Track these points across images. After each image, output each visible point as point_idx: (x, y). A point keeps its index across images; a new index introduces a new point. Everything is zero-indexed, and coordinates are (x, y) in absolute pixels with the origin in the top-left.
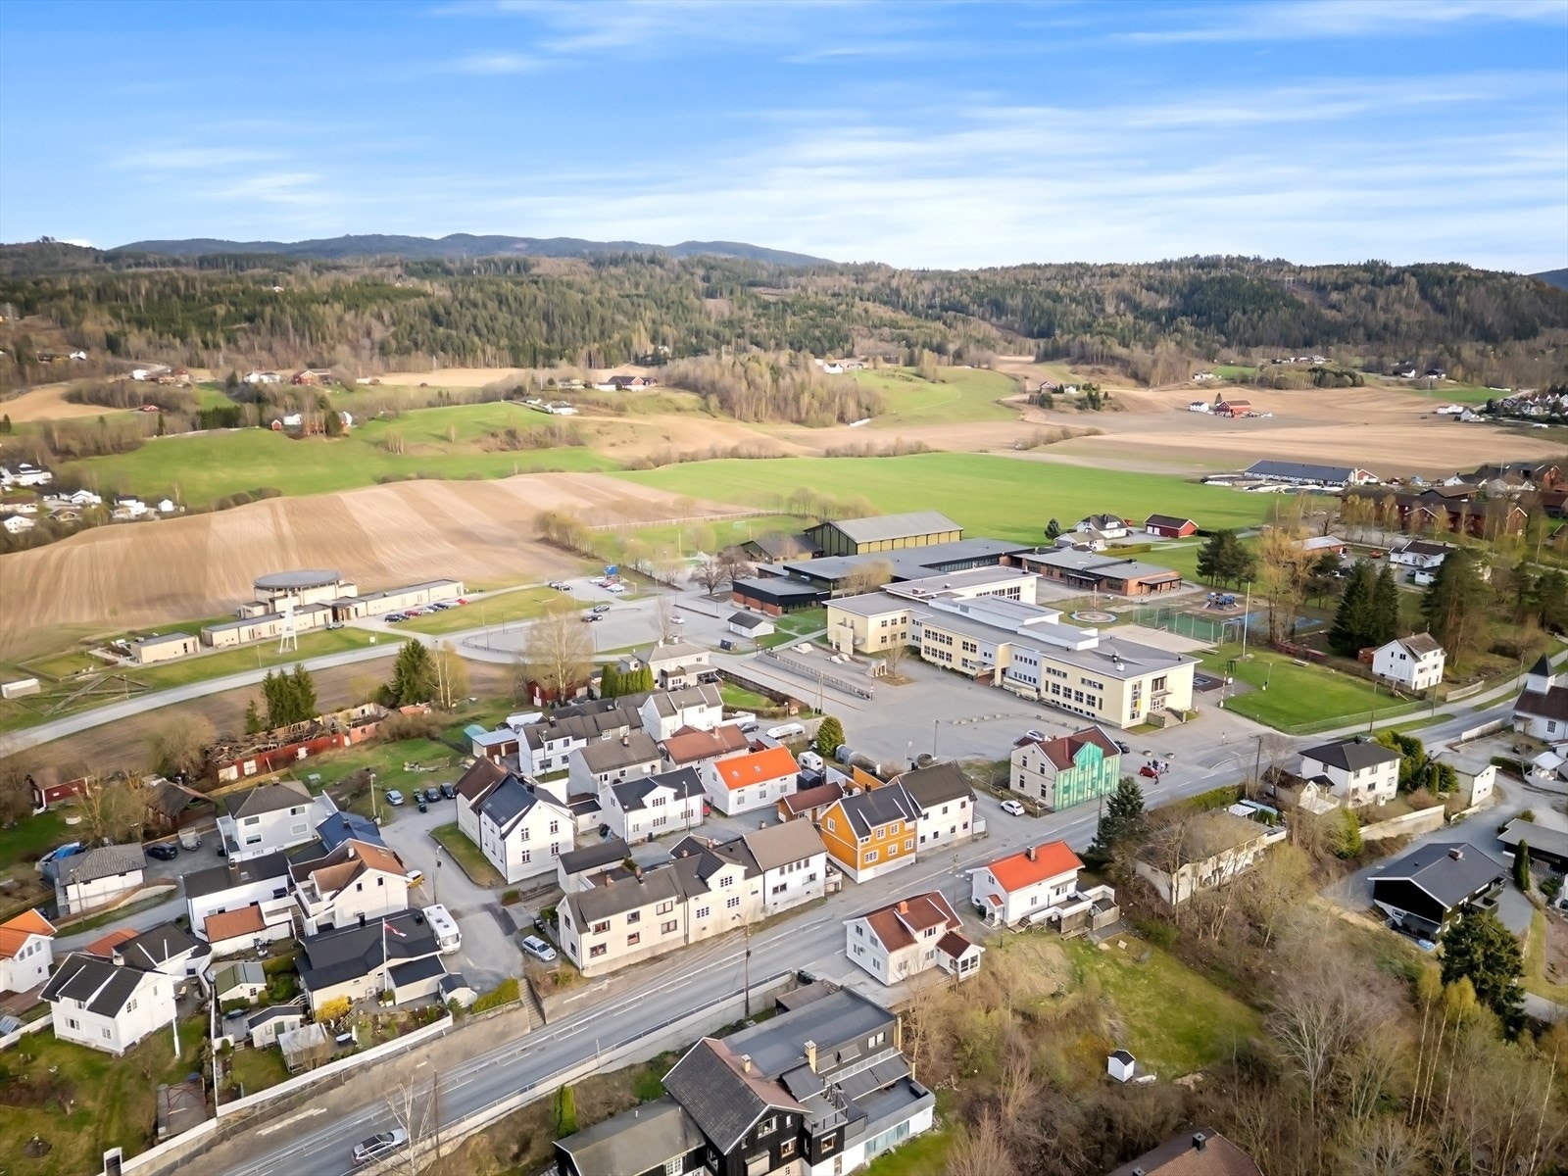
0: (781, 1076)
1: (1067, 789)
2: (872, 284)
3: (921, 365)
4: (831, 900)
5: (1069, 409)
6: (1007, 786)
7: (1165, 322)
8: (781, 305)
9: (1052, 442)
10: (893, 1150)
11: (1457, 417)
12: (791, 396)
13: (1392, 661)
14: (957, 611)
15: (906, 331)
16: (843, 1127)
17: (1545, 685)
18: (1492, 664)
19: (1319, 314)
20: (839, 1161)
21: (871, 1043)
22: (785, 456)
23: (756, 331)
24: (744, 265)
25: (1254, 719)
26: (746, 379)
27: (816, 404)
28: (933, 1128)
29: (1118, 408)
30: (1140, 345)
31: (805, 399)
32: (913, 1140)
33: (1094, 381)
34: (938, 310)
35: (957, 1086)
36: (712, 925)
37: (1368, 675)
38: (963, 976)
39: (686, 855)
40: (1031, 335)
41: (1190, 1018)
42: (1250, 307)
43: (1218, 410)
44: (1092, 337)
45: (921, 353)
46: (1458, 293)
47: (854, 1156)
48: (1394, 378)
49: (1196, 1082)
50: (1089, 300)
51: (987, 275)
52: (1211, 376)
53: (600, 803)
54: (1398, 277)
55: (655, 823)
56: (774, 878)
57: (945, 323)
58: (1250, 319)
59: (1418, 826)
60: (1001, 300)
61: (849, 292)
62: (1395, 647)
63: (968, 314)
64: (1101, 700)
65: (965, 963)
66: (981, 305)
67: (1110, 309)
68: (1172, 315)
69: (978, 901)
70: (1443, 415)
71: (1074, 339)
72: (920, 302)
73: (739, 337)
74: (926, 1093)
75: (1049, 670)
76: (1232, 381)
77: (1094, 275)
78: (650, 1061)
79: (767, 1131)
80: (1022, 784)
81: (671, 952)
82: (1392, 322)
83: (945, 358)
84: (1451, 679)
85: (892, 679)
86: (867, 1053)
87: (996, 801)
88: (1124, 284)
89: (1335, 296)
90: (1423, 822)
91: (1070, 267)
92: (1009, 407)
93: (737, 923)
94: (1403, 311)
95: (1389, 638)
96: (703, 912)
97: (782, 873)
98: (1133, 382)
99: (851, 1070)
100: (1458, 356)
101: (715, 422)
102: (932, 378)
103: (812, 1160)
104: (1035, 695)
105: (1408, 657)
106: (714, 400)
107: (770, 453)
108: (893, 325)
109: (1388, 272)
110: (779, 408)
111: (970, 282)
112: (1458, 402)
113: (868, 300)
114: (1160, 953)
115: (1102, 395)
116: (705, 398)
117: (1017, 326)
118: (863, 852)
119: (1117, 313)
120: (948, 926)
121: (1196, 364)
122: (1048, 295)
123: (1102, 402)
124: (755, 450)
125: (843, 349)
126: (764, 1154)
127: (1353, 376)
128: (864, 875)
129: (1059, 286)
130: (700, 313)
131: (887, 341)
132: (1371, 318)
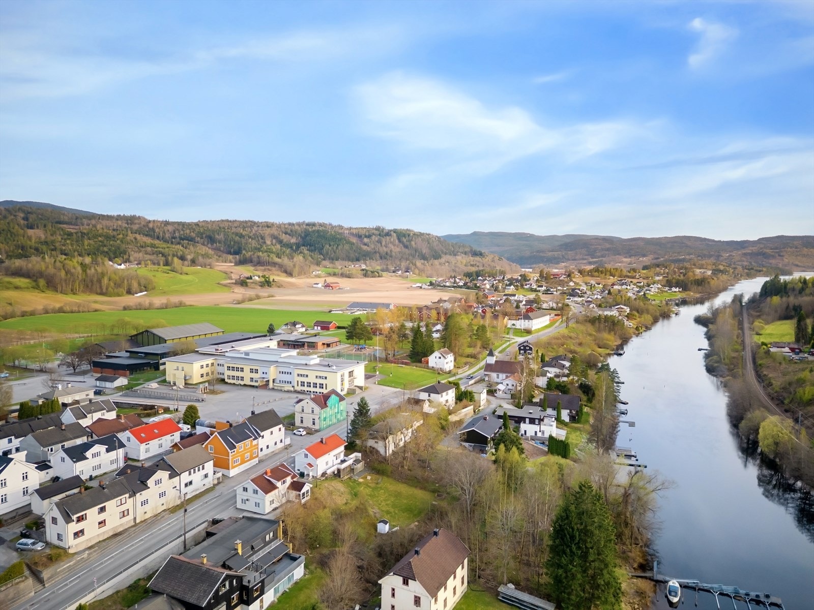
0: (224, 562)
1: (325, 419)
2: (137, 226)
3: (173, 265)
4: (217, 487)
5: (256, 287)
6: (293, 424)
7: (296, 248)
8: (80, 234)
9: (251, 300)
10: (288, 590)
11: (421, 288)
12: (95, 279)
13: (436, 360)
14: (243, 356)
15: (161, 249)
16: (264, 580)
17: (492, 360)
18: (468, 361)
19: (360, 247)
20: (262, 601)
21: (267, 539)
22: (96, 311)
23: (64, 248)
24: (52, 213)
25: (391, 387)
26: (64, 269)
27: (112, 284)
28: (305, 575)
29: (280, 286)
30: (286, 258)
31: (105, 281)
32: (296, 583)
33: (267, 274)
34: (178, 240)
35: (311, 554)
36: (150, 510)
37: (428, 368)
38: (303, 501)
39: (129, 472)
40: (230, 253)
41: (405, 501)
42: (332, 243)
43: (326, 286)
44: (263, 253)
45: (172, 259)
46: (412, 240)
47: (269, 597)
48: (394, 274)
49: (415, 526)
50: (258, 237)
51: (204, 224)
52: (320, 272)
53: (51, 464)
54: (388, 234)
55: (94, 468)
56: (185, 477)
57: (183, 246)
58: (333, 248)
59: (466, 415)
60: (212, 235)
61: (123, 229)
62: (436, 354)
63: (195, 242)
64: (326, 384)
65: (304, 494)
66: (202, 238)
67: (268, 242)
68: (298, 246)
69: (299, 470)
70: (414, 287)
71: (254, 254)
72: (167, 236)
73: (52, 250)
74: (300, 557)
75: (298, 375)
76: (330, 275)
77: (258, 226)
78: (129, 587)
79: (224, 590)
80: (302, 422)
81: (126, 529)
82: (389, 252)
83: (186, 263)
84: (457, 366)
85: (213, 392)
86: (267, 544)
87: (290, 432)
88: (274, 231)
89: (366, 240)
90: (466, 412)
91: (246, 222)
92: (225, 285)
93: (164, 507)
94: (392, 247)
95: (432, 352)
96: (144, 503)
97: (190, 474)
98: (285, 274)
99: (259, 555)
100: (415, 265)
101: (43, 295)
102: (180, 272)
103: (248, 603)
104: (292, 389)
105: (442, 357)
106: (42, 282)
107: (86, 310)
108: (153, 246)
109: (385, 231)
110: (87, 286)
111: (194, 227)
112: (420, 283)
113: (136, 233)
114: (385, 478)
115: (271, 280)
116: (35, 281)
117: (222, 249)
118: (232, 459)
119: (272, 244)
120: (292, 478)
121: (313, 267)
122: (237, 234)
123: (272, 283)
124: (75, 308)
125: (123, 258)
126: (223, 604)
127: (378, 273)
128: (233, 472)
129: (242, 231)
130: (24, 237)
131: (150, 254)
132: (381, 249)
